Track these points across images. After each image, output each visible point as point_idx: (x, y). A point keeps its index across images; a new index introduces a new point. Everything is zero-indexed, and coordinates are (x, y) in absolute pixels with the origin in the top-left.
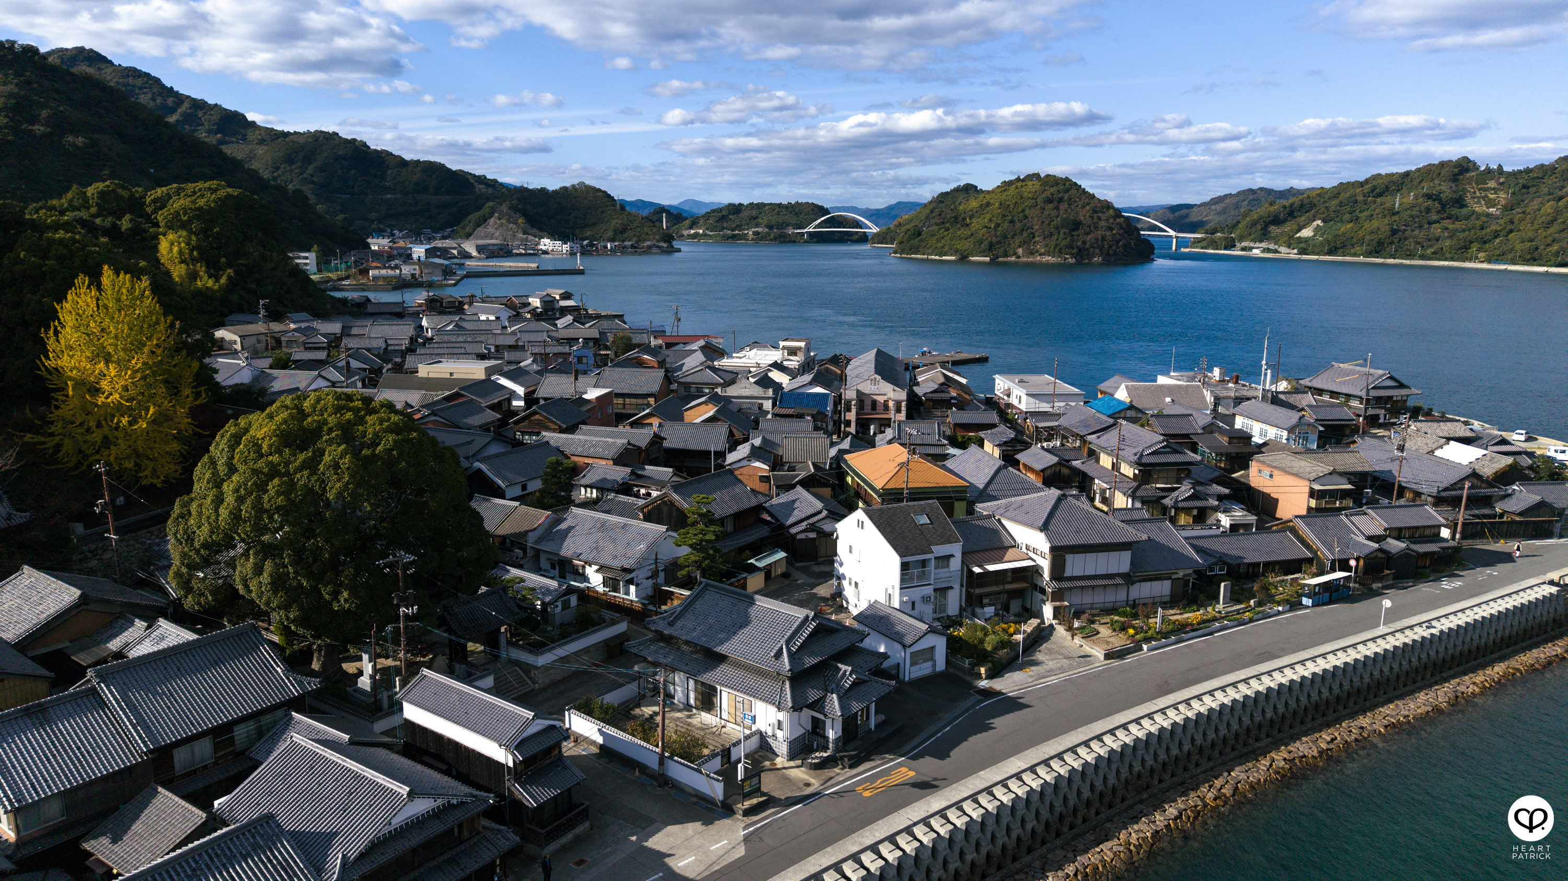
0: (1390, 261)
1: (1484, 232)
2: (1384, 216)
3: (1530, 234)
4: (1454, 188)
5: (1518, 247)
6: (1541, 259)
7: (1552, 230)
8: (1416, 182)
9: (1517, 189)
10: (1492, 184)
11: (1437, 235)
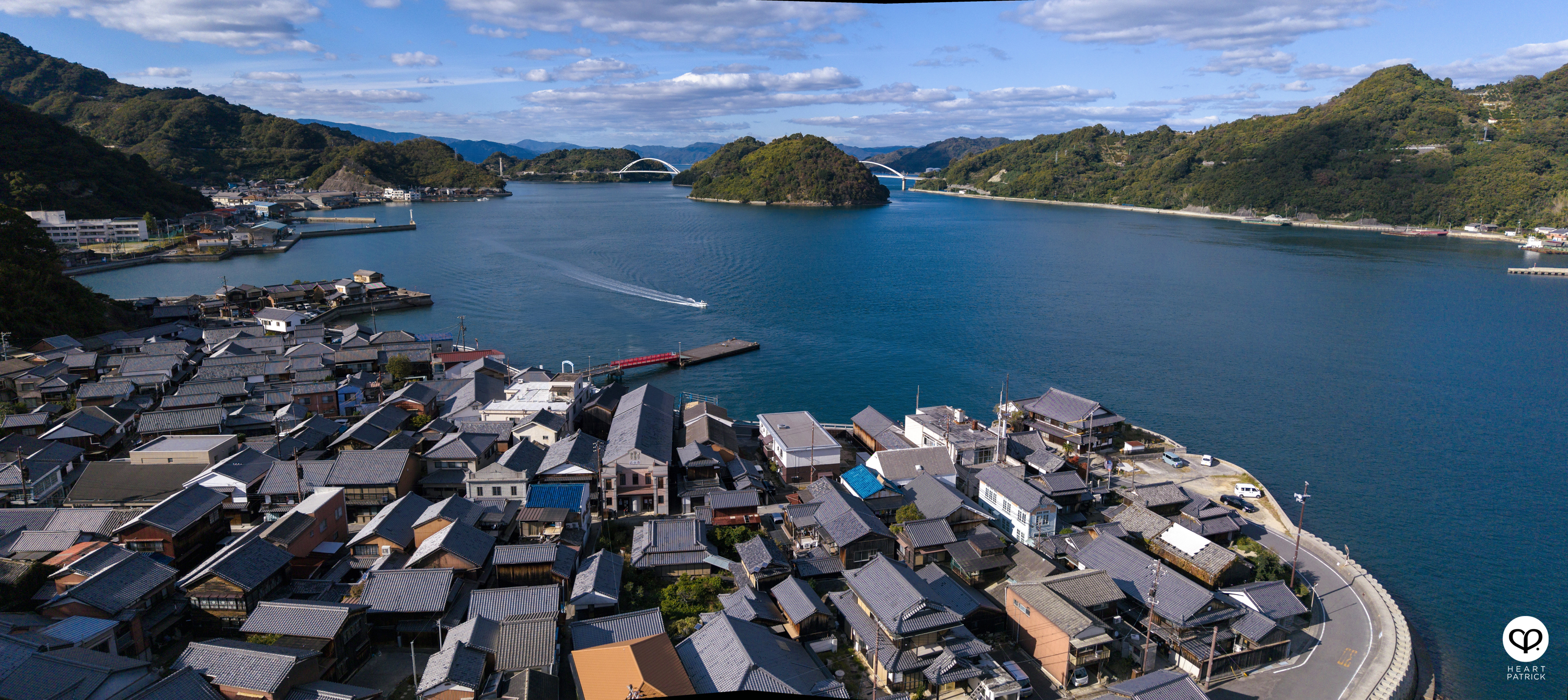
0: (1054, 202)
1: (1115, 181)
2: (1048, 168)
3: (1146, 184)
4: (1094, 147)
5: (1139, 193)
6: (1154, 203)
7: (1159, 181)
8: (1068, 142)
9: (1134, 148)
10: (1118, 145)
11: (1085, 182)
